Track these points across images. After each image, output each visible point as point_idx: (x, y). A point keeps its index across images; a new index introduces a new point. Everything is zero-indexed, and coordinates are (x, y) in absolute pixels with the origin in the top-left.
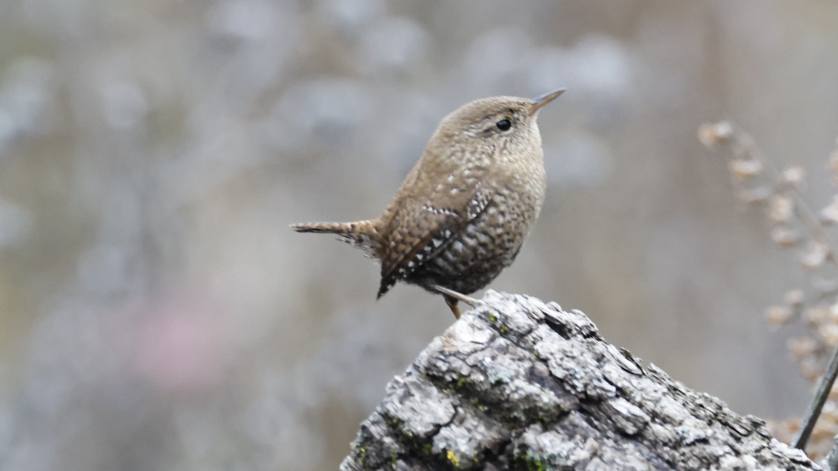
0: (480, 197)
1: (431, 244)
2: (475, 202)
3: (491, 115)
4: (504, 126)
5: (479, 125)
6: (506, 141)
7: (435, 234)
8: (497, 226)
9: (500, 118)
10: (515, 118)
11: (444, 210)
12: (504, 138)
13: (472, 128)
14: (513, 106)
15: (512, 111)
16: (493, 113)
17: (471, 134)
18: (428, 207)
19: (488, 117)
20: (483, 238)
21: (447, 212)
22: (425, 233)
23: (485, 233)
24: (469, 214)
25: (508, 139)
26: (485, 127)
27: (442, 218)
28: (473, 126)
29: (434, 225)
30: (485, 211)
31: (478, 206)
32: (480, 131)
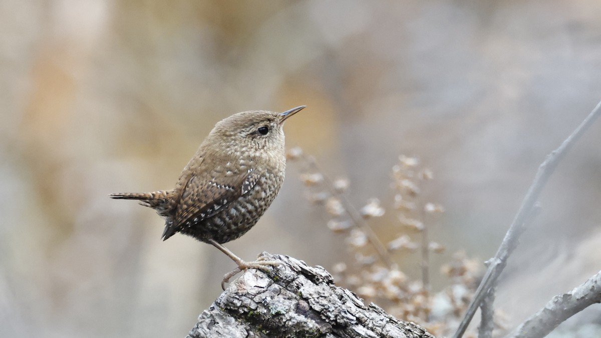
0: (251, 179)
1: (213, 208)
2: (247, 183)
3: (256, 123)
4: (264, 131)
5: (248, 129)
6: (265, 141)
7: (217, 202)
8: (260, 199)
9: (261, 125)
10: (271, 127)
11: (225, 186)
12: (264, 139)
13: (243, 131)
14: (270, 117)
15: (269, 120)
16: (257, 121)
17: (242, 135)
18: (212, 183)
19: (253, 124)
20: (250, 207)
21: (227, 188)
22: (210, 200)
23: (252, 204)
24: (243, 190)
25: (267, 139)
26: (251, 132)
27: (223, 191)
28: (243, 130)
29: (217, 196)
30: (253, 188)
31: (249, 185)
32: (248, 133)
